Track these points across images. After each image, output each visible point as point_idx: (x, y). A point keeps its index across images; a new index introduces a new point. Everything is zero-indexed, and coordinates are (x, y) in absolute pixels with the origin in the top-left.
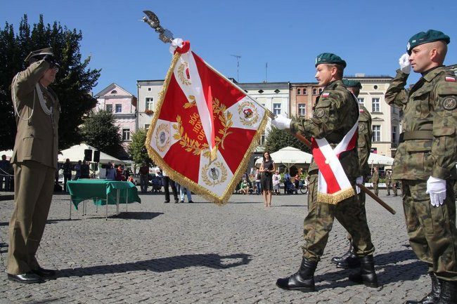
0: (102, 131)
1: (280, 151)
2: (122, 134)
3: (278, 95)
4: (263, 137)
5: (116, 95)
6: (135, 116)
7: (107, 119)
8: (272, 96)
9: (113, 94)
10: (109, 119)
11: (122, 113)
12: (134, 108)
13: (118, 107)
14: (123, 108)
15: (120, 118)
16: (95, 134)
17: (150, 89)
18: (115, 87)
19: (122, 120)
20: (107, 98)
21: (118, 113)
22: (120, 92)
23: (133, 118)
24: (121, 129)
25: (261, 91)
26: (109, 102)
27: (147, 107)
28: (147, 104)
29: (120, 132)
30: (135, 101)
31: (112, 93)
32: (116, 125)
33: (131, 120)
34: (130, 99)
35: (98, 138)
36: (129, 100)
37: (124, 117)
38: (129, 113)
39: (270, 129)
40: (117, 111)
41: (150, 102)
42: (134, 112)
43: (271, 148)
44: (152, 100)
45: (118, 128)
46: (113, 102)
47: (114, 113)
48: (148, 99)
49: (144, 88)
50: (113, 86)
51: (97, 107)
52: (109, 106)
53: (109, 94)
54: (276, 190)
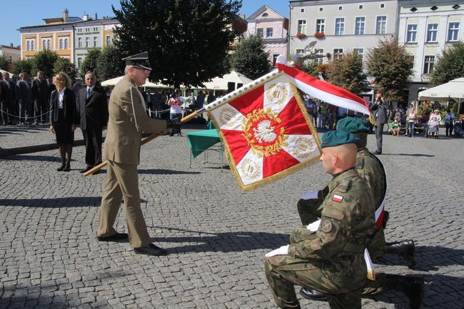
0: (252, 58)
1: (450, 83)
2: (272, 60)
3: (457, 12)
4: (432, 64)
5: (267, 18)
6: (286, 41)
7: (256, 44)
8: (449, 13)
9: (264, 18)
10: (260, 45)
11: (273, 37)
12: (285, 31)
13: (269, 31)
14: (274, 32)
15: (271, 43)
16: (245, 60)
17: (302, 11)
18: (266, 9)
19: (273, 45)
20: (258, 22)
21: (270, 37)
22: (271, 14)
23: (285, 43)
24: (272, 55)
25: (434, 8)
26: (260, 26)
27: (299, 30)
28: (300, 27)
29: (270, 58)
30: (286, 24)
31: (264, 15)
32: (266, 51)
33: (282, 45)
34: (282, 22)
35: (247, 66)
36: (281, 24)
37: (275, 41)
38: (280, 37)
39: (441, 55)
40: (268, 35)
41: (303, 25)
42: (285, 36)
43: (439, 78)
44: (305, 22)
45: (268, 55)
46: (264, 26)
47: (265, 37)
48: (300, 22)
49: (297, 10)
50: (264, 8)
51: (247, 32)
52: (260, 30)
53: (260, 17)
54: (433, 133)
